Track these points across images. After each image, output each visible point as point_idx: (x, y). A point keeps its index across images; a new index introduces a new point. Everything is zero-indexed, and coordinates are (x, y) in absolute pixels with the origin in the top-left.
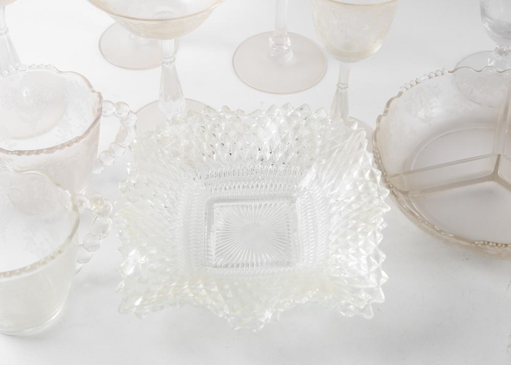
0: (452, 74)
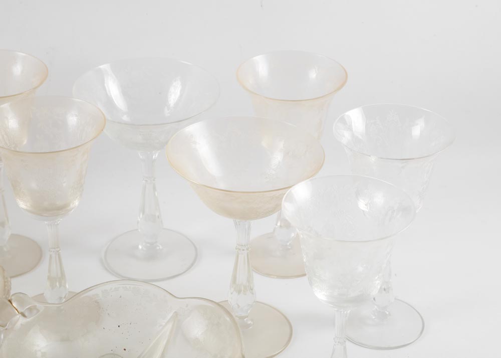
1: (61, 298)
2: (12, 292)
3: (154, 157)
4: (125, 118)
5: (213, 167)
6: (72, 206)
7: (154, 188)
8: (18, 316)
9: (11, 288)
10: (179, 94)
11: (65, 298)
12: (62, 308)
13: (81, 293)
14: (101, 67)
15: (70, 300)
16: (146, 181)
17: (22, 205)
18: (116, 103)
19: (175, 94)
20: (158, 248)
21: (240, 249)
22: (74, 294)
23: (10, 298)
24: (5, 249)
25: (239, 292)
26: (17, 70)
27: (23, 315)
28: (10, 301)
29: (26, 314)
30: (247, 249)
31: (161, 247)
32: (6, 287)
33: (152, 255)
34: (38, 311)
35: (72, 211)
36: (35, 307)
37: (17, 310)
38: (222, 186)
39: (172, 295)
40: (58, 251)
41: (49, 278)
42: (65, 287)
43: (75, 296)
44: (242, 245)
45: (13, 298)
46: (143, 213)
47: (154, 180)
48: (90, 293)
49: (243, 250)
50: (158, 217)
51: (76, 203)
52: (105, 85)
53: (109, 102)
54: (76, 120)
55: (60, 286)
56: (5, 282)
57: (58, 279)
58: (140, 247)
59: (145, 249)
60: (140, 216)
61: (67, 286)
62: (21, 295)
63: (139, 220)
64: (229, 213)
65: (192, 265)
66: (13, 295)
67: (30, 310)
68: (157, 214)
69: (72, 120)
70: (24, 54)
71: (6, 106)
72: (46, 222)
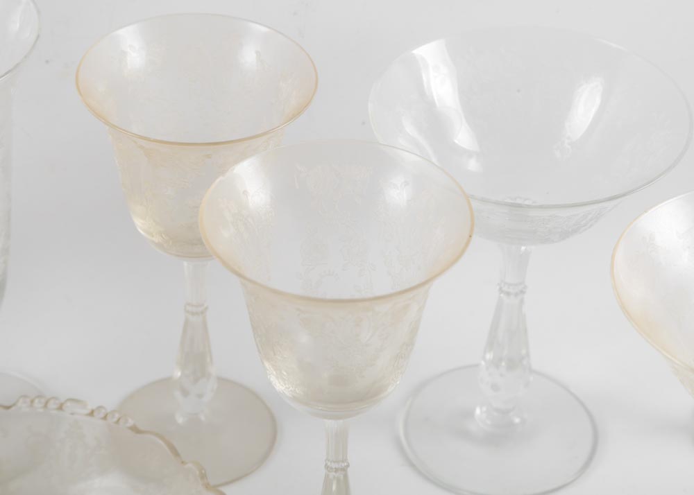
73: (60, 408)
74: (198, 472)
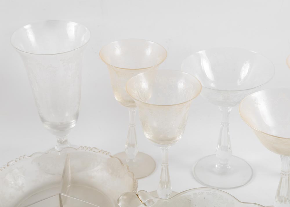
0: (30, 157)
1: (167, 195)
2: (138, 190)
3: (229, 110)
4: (212, 85)
5: (269, 120)
6: (177, 139)
7: (228, 130)
8: (142, 205)
9: (137, 187)
10: (247, 72)
11: (169, 195)
12: (168, 202)
13: (180, 194)
14: (199, 52)
15: (173, 198)
16: (223, 125)
17: (147, 136)
18: (207, 75)
19: (245, 71)
20: (228, 168)
21: (283, 174)
22: (177, 194)
23: (137, 193)
24: (134, 161)
25: (281, 201)
26: (149, 52)
27: (145, 204)
28: (137, 195)
29: (147, 204)
30: (288, 175)
31: (230, 168)
32: (135, 186)
33: (224, 172)
34: (154, 203)
35: (177, 142)
36: (152, 200)
37: (141, 201)
38: (274, 133)
39: (238, 200)
40: (167, 166)
41: (161, 182)
42: (170, 188)
43: (176, 195)
44: (285, 172)
45: (139, 193)
46: (220, 145)
47: (228, 125)
48: (186, 194)
49: (286, 175)
50: (229, 148)
51: (180, 137)
52: (201, 64)
53: (203, 74)
54: (183, 85)
55: (167, 187)
56: (134, 182)
57: (166, 183)
58: (217, 166)
59: (219, 168)
60: (217, 146)
61: (171, 188)
62: (144, 192)
63: (217, 149)
64: (277, 151)
65: (250, 180)
66: (139, 191)
67: (149, 201)
68: (229, 146)
69: (181, 85)
70: (153, 43)
71: (141, 74)
72: (160, 148)
73: (91, 150)
74: (127, 168)
